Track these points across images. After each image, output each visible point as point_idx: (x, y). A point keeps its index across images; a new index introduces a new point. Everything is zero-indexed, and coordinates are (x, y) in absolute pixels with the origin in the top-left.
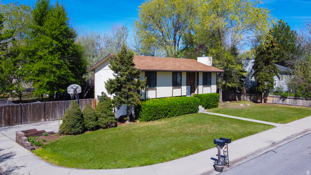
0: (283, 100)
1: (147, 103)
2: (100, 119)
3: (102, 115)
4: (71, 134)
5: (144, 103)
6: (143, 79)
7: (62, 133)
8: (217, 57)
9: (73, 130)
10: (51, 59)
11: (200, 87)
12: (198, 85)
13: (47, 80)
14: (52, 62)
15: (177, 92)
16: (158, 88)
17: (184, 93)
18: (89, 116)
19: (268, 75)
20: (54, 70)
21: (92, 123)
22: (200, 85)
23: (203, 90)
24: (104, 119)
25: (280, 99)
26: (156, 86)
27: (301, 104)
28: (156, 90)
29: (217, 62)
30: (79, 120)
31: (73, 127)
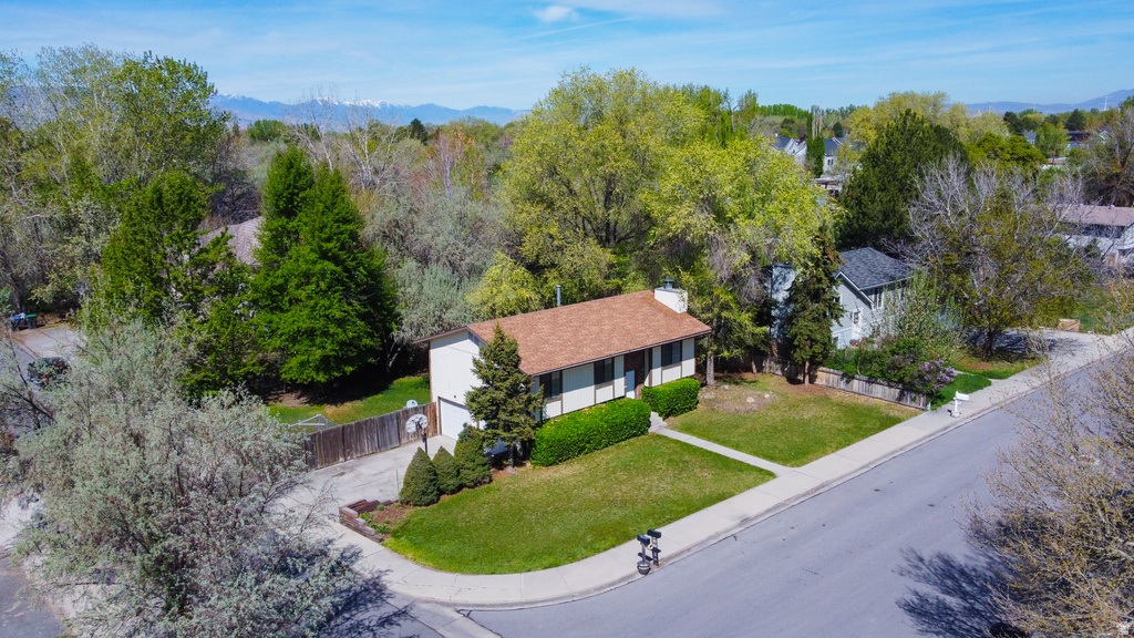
0: (848, 382)
1: (546, 431)
2: (464, 472)
3: (467, 466)
4: (420, 506)
5: (539, 432)
6: (538, 391)
7: (405, 503)
8: (699, 291)
9: (425, 498)
10: (323, 305)
11: (656, 372)
12: (651, 368)
13: (318, 353)
14: (327, 313)
15: (606, 393)
16: (565, 395)
17: (620, 392)
18: (446, 470)
19: (814, 326)
20: (331, 331)
21: (451, 482)
22: (657, 367)
23: (661, 377)
24: (470, 472)
25: (842, 379)
26: (561, 392)
27: (879, 396)
28: (561, 399)
29: (698, 304)
30: (431, 481)
31: (424, 493)
